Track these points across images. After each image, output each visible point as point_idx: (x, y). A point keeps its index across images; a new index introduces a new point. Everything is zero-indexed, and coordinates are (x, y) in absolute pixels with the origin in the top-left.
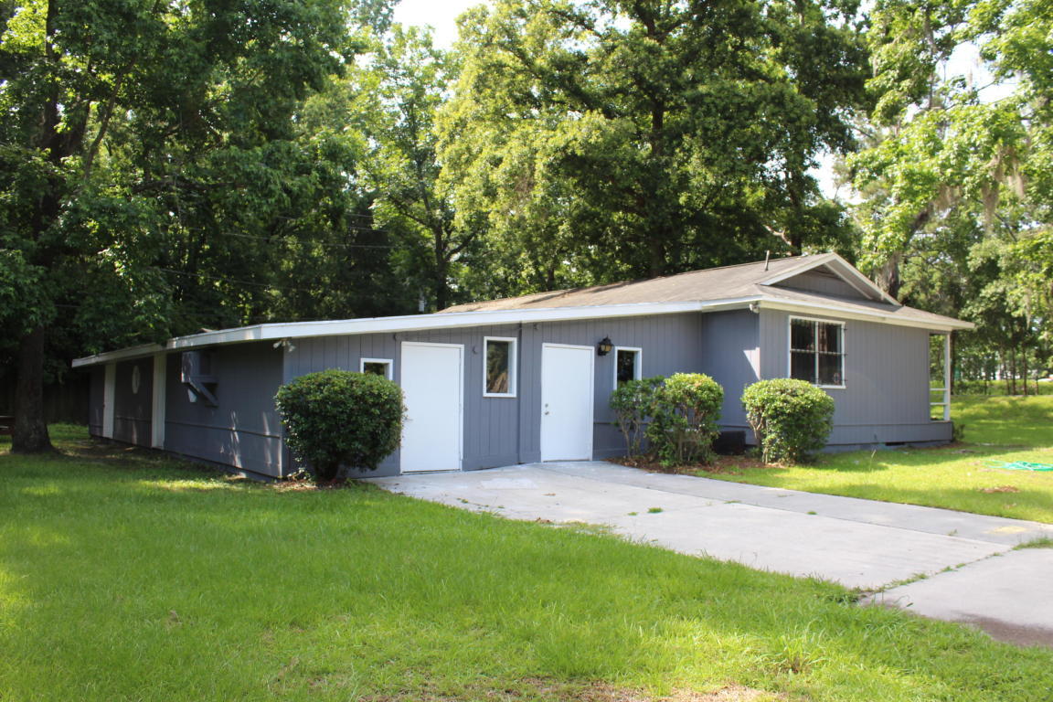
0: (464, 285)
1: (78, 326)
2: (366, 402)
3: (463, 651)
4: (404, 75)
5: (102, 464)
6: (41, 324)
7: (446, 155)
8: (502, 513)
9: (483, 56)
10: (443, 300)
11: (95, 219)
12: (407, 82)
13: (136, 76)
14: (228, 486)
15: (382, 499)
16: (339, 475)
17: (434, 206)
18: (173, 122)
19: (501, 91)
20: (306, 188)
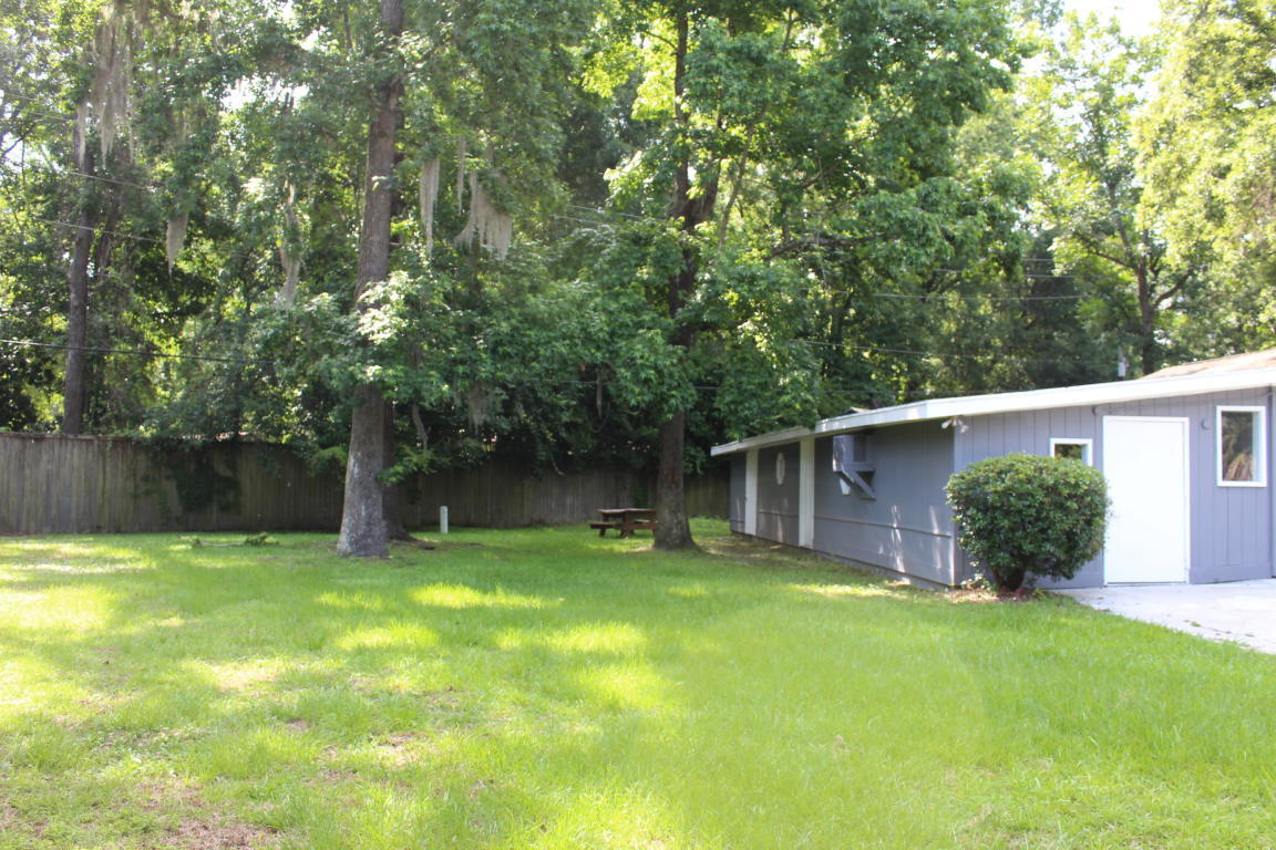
0: (1180, 339)
1: (719, 410)
2: (1060, 494)
3: (1212, 825)
4: (1084, 75)
5: (746, 564)
6: (681, 408)
7: (1150, 172)
8: (1252, 643)
9: (1195, 32)
10: (1151, 360)
11: (735, 291)
12: (1090, 83)
13: (768, 125)
14: (889, 593)
15: (1081, 616)
16: (1024, 584)
17: (1134, 240)
18: (810, 171)
19: (1224, 75)
20: (973, 232)
